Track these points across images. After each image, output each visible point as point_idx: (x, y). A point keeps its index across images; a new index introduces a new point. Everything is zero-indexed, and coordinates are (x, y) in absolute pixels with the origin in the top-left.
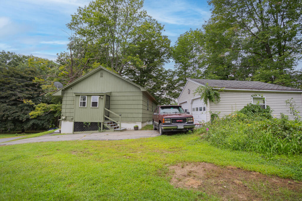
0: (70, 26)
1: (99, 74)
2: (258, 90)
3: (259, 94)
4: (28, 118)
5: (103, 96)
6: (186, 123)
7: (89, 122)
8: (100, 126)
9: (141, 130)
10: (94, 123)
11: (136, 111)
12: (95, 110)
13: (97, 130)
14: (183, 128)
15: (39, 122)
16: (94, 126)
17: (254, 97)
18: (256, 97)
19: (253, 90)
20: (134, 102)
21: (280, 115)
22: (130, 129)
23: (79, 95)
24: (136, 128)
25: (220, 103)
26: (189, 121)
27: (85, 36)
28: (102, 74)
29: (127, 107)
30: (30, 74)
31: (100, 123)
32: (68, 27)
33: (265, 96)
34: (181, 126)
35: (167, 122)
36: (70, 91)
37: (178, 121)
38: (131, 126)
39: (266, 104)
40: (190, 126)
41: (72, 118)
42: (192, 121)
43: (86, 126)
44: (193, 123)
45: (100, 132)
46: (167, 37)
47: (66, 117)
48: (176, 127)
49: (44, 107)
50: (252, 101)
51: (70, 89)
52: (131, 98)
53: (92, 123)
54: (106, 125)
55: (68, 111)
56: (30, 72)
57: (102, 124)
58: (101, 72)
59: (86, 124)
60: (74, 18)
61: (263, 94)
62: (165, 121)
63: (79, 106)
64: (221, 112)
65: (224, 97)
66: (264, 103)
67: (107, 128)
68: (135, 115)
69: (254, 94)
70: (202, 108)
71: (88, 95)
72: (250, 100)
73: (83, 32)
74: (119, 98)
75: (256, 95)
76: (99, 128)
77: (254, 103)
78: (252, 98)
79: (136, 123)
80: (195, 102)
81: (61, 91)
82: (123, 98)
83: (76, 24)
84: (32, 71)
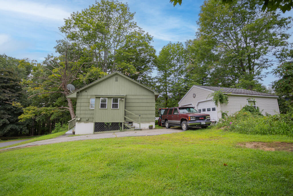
0: (63, 30)
1: (114, 79)
2: (251, 95)
3: (252, 98)
4: (4, 122)
5: (123, 98)
6: (206, 120)
7: (110, 123)
8: (121, 126)
9: (155, 129)
10: (115, 123)
11: (151, 112)
12: (115, 111)
13: (117, 130)
14: (205, 124)
15: (17, 127)
16: (115, 126)
17: (249, 100)
18: (250, 100)
19: (248, 95)
20: (148, 105)
21: (265, 113)
22: (145, 128)
23: (100, 98)
24: (151, 128)
25: (228, 105)
26: (208, 119)
27: (74, 40)
28: (116, 78)
29: (141, 108)
30: (7, 75)
31: (121, 123)
32: (61, 30)
33: (256, 100)
34: (203, 123)
35: (192, 119)
36: (84, 93)
37: (200, 118)
38: (146, 126)
39: (256, 106)
40: (207, 123)
41: (87, 119)
42: (209, 119)
43: (107, 126)
44: (210, 120)
45: (121, 131)
46: (153, 47)
47: (81, 118)
48: (200, 123)
49: (34, 110)
50: (248, 103)
51: (85, 91)
52: (145, 101)
53: (113, 123)
54: (126, 125)
55: (82, 112)
56: (7, 73)
57: (123, 124)
58: (116, 76)
59: (107, 125)
60: (67, 22)
61: (255, 98)
62: (190, 118)
63: (99, 108)
64: (229, 112)
65: (231, 100)
66: (255, 105)
67: (128, 127)
68: (149, 116)
69: (249, 98)
70: (210, 109)
71: (108, 98)
72: (246, 103)
73: (73, 37)
74: (133, 101)
75: (250, 99)
76: (120, 128)
77: (249, 105)
78: (247, 101)
79: (149, 123)
80: (200, 104)
81: (76, 93)
82: (137, 101)
83: (68, 27)
84: (9, 72)
